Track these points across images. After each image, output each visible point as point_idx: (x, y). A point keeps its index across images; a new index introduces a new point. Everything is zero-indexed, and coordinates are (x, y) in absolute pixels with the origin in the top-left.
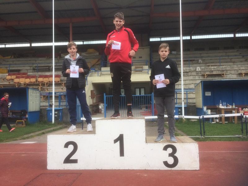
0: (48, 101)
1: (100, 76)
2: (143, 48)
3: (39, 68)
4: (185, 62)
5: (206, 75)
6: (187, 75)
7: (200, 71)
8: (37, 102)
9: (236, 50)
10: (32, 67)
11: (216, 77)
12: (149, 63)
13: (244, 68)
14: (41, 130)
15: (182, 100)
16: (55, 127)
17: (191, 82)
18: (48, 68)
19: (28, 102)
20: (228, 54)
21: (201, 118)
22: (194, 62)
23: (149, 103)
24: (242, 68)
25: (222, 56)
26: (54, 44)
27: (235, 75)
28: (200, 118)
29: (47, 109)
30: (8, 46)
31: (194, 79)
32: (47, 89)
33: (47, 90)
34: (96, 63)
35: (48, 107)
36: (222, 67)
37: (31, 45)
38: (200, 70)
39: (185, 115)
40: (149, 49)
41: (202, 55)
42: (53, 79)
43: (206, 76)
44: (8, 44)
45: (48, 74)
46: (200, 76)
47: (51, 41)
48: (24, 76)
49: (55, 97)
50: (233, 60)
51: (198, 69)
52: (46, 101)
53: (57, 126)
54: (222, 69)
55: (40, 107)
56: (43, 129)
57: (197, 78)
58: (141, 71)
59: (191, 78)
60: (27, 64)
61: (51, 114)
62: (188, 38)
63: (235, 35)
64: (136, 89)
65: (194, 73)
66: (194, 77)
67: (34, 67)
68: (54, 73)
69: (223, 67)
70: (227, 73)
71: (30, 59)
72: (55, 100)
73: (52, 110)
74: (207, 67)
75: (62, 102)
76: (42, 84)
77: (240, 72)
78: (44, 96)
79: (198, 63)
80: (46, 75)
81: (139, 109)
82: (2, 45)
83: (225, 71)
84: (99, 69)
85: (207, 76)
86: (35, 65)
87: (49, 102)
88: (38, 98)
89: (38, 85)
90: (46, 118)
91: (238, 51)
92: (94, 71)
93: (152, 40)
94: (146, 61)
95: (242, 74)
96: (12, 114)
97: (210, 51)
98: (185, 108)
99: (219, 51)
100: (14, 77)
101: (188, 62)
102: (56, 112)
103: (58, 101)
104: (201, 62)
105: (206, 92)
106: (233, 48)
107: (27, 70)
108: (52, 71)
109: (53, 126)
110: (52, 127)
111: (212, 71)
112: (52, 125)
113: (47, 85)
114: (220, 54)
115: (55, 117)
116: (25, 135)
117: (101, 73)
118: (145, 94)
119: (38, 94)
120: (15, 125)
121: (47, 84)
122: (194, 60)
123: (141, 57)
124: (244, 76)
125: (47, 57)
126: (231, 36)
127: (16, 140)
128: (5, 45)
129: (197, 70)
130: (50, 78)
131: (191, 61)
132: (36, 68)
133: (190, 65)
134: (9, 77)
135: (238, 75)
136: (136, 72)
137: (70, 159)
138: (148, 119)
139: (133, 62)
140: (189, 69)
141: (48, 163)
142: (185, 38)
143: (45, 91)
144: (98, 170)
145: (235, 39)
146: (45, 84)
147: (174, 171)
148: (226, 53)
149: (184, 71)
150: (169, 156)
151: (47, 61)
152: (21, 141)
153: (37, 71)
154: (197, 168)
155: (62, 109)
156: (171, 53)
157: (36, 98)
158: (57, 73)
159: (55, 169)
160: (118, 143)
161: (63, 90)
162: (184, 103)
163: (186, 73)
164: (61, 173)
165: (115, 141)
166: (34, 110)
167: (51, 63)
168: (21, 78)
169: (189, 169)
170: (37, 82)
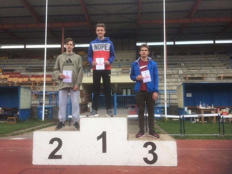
1: (89, 77)
2: (130, 52)
3: (31, 68)
4: (169, 66)
5: (188, 78)
6: (170, 77)
7: (182, 74)
8: (29, 101)
9: (215, 56)
11: (197, 80)
13: (222, 72)
14: (30, 127)
15: (165, 101)
16: (44, 124)
17: (174, 84)
18: (40, 68)
19: (20, 100)
20: (208, 59)
21: (181, 118)
22: (177, 65)
24: (220, 72)
25: (203, 61)
26: (46, 46)
27: (214, 78)
28: (180, 117)
29: (38, 107)
30: (3, 47)
31: (177, 81)
32: (39, 88)
33: (39, 89)
34: (87, 64)
35: (38, 105)
36: (203, 71)
37: (25, 47)
38: (182, 73)
39: (168, 114)
40: (136, 52)
41: (184, 59)
42: (45, 79)
43: (187, 79)
45: (40, 74)
46: (182, 79)
47: (44, 43)
48: (18, 75)
49: (46, 95)
50: (213, 64)
51: (181, 72)
52: (37, 100)
53: (47, 123)
54: (203, 72)
55: (31, 104)
56: (33, 126)
57: (179, 80)
58: (128, 73)
59: (174, 80)
60: (21, 64)
61: (41, 111)
62: (172, 43)
63: (214, 42)
64: (123, 90)
65: (177, 76)
66: (177, 79)
67: (27, 68)
68: (45, 73)
69: (204, 70)
70: (207, 77)
71: (23, 60)
72: (45, 98)
73: (42, 108)
74: (189, 70)
75: (53, 100)
76: (34, 83)
77: (219, 75)
78: (35, 95)
79: (180, 66)
80: (38, 75)
81: (125, 108)
83: (205, 75)
84: (89, 70)
85: (189, 79)
86: (28, 66)
87: (40, 100)
88: (29, 97)
89: (30, 84)
90: (36, 116)
91: (217, 56)
93: (138, 44)
95: (221, 78)
96: (5, 110)
97: (192, 56)
98: (167, 107)
99: (200, 56)
100: (7, 76)
101: (171, 66)
102: (47, 110)
103: (49, 99)
104: (183, 66)
105: (187, 94)
106: (212, 53)
107: (21, 70)
108: (44, 71)
110: (42, 124)
111: (194, 74)
112: (42, 122)
113: (39, 85)
114: (201, 59)
115: (45, 115)
117: (90, 74)
118: (131, 94)
119: (30, 93)
121: (39, 83)
122: (177, 64)
123: (128, 60)
124: (223, 79)
125: (40, 58)
126: (211, 42)
127: (6, 136)
128: (1, 46)
129: (180, 73)
130: (42, 78)
131: (173, 64)
132: (29, 68)
133: (173, 68)
134: (3, 77)
135: (217, 78)
136: (123, 73)
137: (55, 154)
138: (133, 118)
139: (120, 64)
140: (172, 72)
141: (33, 158)
142: (168, 43)
143: (37, 90)
144: (81, 165)
145: (214, 45)
146: (37, 84)
147: (153, 167)
148: (206, 58)
149: (167, 74)
150: (149, 153)
151: (40, 62)
152: (11, 137)
153: (29, 71)
154: (175, 164)
155: (52, 107)
156: (156, 57)
157: (27, 97)
158: (48, 73)
159: (40, 164)
160: (101, 140)
161: (54, 89)
162: (167, 103)
163: (169, 76)
164: (46, 168)
165: (99, 138)
166: (25, 108)
167: (43, 64)
168: (15, 77)
169: (168, 165)
170: (29, 81)
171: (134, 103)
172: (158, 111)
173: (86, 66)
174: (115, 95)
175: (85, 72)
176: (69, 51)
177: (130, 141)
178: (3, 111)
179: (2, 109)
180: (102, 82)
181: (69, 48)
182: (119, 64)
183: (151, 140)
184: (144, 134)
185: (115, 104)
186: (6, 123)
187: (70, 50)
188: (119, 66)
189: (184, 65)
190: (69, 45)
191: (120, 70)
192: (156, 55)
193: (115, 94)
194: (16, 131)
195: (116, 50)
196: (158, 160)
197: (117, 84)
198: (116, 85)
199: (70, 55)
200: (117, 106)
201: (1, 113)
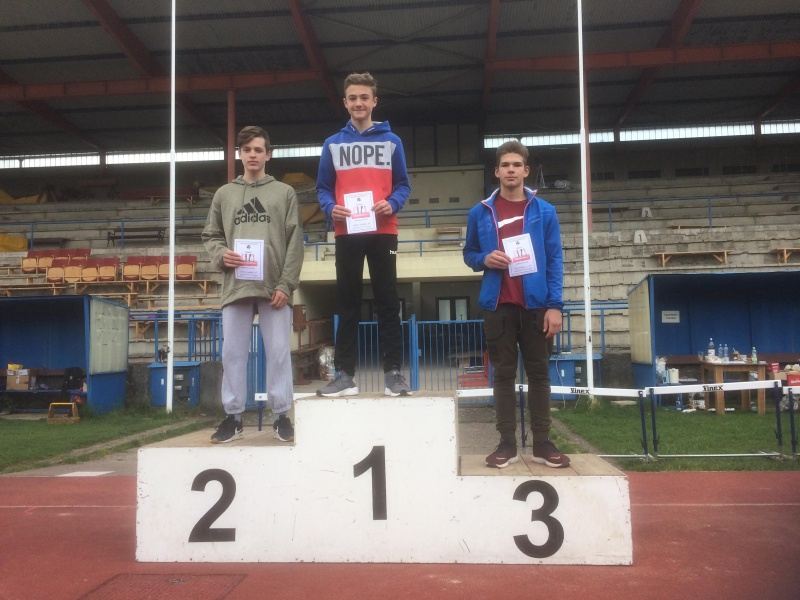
0: (154, 340)
1: (323, 259)
2: (463, 171)
3: (126, 234)
4: (598, 216)
5: (666, 256)
6: (603, 255)
7: (645, 244)
8: (119, 344)
9: (762, 177)
10: (106, 232)
11: (697, 264)
13: (787, 235)
14: (126, 435)
15: (588, 338)
16: (174, 422)
17: (618, 279)
18: (156, 233)
19: (89, 343)
20: (735, 189)
21: (645, 396)
22: (625, 214)
24: (781, 235)
25: (716, 196)
26: (173, 157)
27: (757, 256)
28: (641, 395)
29: (150, 364)
30: (29, 163)
31: (626, 269)
32: (152, 301)
33: (153, 306)
34: (311, 218)
35: (153, 360)
36: (718, 232)
37: (103, 160)
38: (645, 240)
39: (597, 384)
40: (482, 172)
41: (653, 193)
42: (171, 271)
43: (664, 261)
44: (29, 158)
45: (154, 252)
46: (646, 261)
47: (165, 148)
48: (80, 258)
49: (176, 325)
50: (752, 209)
51: (641, 237)
52: (148, 340)
53: (183, 420)
54: (717, 238)
55: (129, 357)
56: (134, 432)
57: (636, 265)
58: (455, 243)
59: (617, 265)
60: (92, 220)
61: (163, 381)
62: (608, 138)
63: (758, 130)
64: (441, 302)
65: (627, 252)
66: (627, 262)
67: (112, 232)
68: (172, 250)
69: (721, 230)
70: (733, 252)
71: (97, 205)
72: (175, 336)
73: (166, 368)
74: (669, 231)
75: (200, 341)
76: (136, 285)
77: (774, 246)
78: (142, 325)
79: (639, 218)
80: (149, 255)
81: (447, 365)
82: (12, 162)
83: (727, 245)
84: (321, 237)
85: (670, 261)
86: (115, 225)
87: (156, 343)
88: (119, 332)
89: (123, 288)
90: (146, 396)
91: (766, 179)
93: (490, 143)
95: (782, 255)
96: (38, 381)
97: (680, 181)
98: (595, 362)
99: (707, 180)
100: (46, 262)
101: (606, 216)
102: (180, 377)
103: (187, 339)
104: (650, 214)
105: (664, 313)
106: (751, 170)
107: (90, 240)
108: (168, 243)
109: (167, 421)
110: (168, 424)
111: (686, 244)
112: (165, 416)
113: (153, 289)
114: (715, 190)
115: (176, 393)
116: (75, 448)
117: (328, 250)
118: (468, 318)
119: (122, 318)
120: (45, 416)
121: (152, 284)
122: (626, 209)
123: (456, 200)
124: (788, 259)
125: (155, 199)
126: (748, 130)
127: (45, 466)
128: (21, 160)
129: (637, 240)
130: (162, 266)
131: (615, 210)
132: (118, 234)
133: (615, 225)
134: (30, 263)
135: (767, 257)
136: (440, 245)
137: (212, 527)
138: (477, 398)
139: (429, 214)
140: (611, 238)
141: (139, 540)
142: (597, 138)
143: (147, 307)
144: (302, 563)
145: (758, 140)
146: (146, 286)
147: (548, 568)
148: (730, 185)
149: (594, 245)
150: (533, 520)
151: (155, 211)
152: (61, 467)
153: (120, 243)
154: (624, 557)
155: (198, 366)
156: (552, 187)
157: (115, 331)
158: (183, 250)
159: (162, 559)
160: (368, 475)
161: (203, 304)
162: (594, 348)
163: (600, 251)
164: (182, 575)
165: (359, 469)
166: (108, 369)
167: (166, 217)
168: (71, 265)
169: (600, 561)
170: (119, 279)
171: (479, 348)
172: (563, 375)
173: (312, 221)
174: (414, 321)
175: (307, 241)
176: (254, 173)
177: (467, 479)
178: (34, 380)
179: (30, 375)
180: (366, 275)
181: (253, 161)
182: (423, 214)
183: (540, 475)
184: (514, 455)
185: (414, 351)
186: (42, 420)
187: (256, 168)
188: (423, 221)
189: (653, 213)
190: (253, 151)
191: (428, 233)
192: (554, 181)
193: (413, 317)
194: (80, 447)
195: (415, 166)
196: (564, 544)
197: (419, 283)
198: (416, 286)
199: (257, 185)
200: (421, 358)
201: (25, 388)
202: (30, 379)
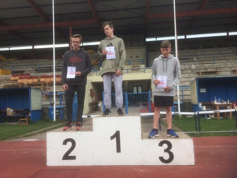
0: (49, 100)
1: (99, 75)
2: (140, 48)
3: (41, 69)
4: (181, 61)
5: (201, 72)
6: (182, 72)
7: (195, 69)
8: (39, 102)
9: (229, 48)
10: (35, 68)
11: (211, 75)
12: (145, 62)
14: (42, 128)
15: (178, 97)
16: (56, 124)
17: (187, 79)
18: (49, 69)
19: (31, 101)
20: (221, 52)
21: (196, 114)
22: (188, 60)
23: (146, 101)
24: (235, 65)
25: (216, 54)
26: (54, 46)
27: (229, 72)
28: (195, 114)
30: (12, 49)
31: (189, 76)
32: (49, 89)
34: (95, 63)
35: (50, 106)
36: (216, 65)
37: (33, 47)
38: (194, 68)
39: (181, 111)
40: (145, 49)
41: (196, 54)
42: (54, 80)
43: (200, 74)
44: (12, 47)
45: (49, 74)
46: (195, 74)
47: (52, 43)
48: (27, 76)
49: (56, 95)
50: (227, 58)
51: (193, 67)
53: (58, 124)
54: (216, 66)
55: (42, 105)
56: (44, 127)
57: (192, 75)
58: (138, 70)
59: (186, 75)
60: (30, 65)
61: (52, 112)
62: (183, 37)
63: (228, 34)
64: (134, 87)
65: (189, 71)
66: (189, 74)
67: (37, 68)
68: (54, 73)
69: (218, 64)
70: (221, 71)
71: (32, 61)
72: (56, 98)
73: (53, 108)
74: (202, 65)
75: (63, 100)
76: (44, 84)
77: (233, 69)
78: (46, 96)
79: (193, 61)
80: (47, 75)
81: (136, 106)
82: (7, 48)
83: (219, 69)
84: (98, 69)
85: (202, 74)
86: (37, 66)
88: (40, 98)
89: (40, 85)
90: (48, 117)
91: (231, 49)
92: (93, 70)
93: (148, 40)
94: (142, 60)
95: (236, 71)
96: (16, 113)
97: (204, 50)
98: (181, 104)
99: (213, 49)
100: (17, 78)
101: (183, 61)
102: (57, 111)
103: (59, 100)
104: (196, 60)
105: (201, 89)
106: (226, 46)
107: (30, 71)
108: (53, 72)
110: (54, 125)
111: (207, 69)
112: (53, 122)
114: (214, 52)
115: (56, 115)
116: (27, 132)
117: (100, 73)
118: (142, 92)
119: (40, 94)
121: (49, 84)
122: (189, 59)
123: (138, 57)
125: (49, 59)
126: (225, 34)
127: (19, 138)
128: (9, 48)
129: (192, 68)
130: (52, 78)
131: (185, 59)
132: (38, 69)
133: (185, 63)
134: (13, 78)
135: (232, 72)
136: (133, 70)
137: (69, 155)
138: (145, 116)
139: (130, 61)
140: (184, 67)
141: (47, 160)
142: (180, 37)
143: (47, 91)
144: (96, 166)
145: (228, 37)
146: (47, 84)
147: (169, 166)
148: (220, 51)
150: (164, 152)
151: (49, 62)
152: (23, 138)
153: (39, 72)
154: (192, 163)
155: (63, 108)
157: (38, 98)
158: (57, 73)
159: (54, 165)
160: (115, 139)
162: (180, 100)
164: (60, 170)
165: (112, 138)
166: (36, 109)
167: (53, 64)
168: (25, 78)
169: (185, 164)
170: (39, 82)
174: (126, 93)
175: (94, 70)
177: (144, 140)
178: (15, 112)
179: (14, 111)
182: (128, 61)
183: (167, 139)
185: (126, 102)
186: (18, 124)
188: (128, 63)
191: (130, 67)
194: (29, 132)
196: (174, 159)
197: (127, 82)
200: (128, 104)
201: (12, 115)
202: (14, 112)
